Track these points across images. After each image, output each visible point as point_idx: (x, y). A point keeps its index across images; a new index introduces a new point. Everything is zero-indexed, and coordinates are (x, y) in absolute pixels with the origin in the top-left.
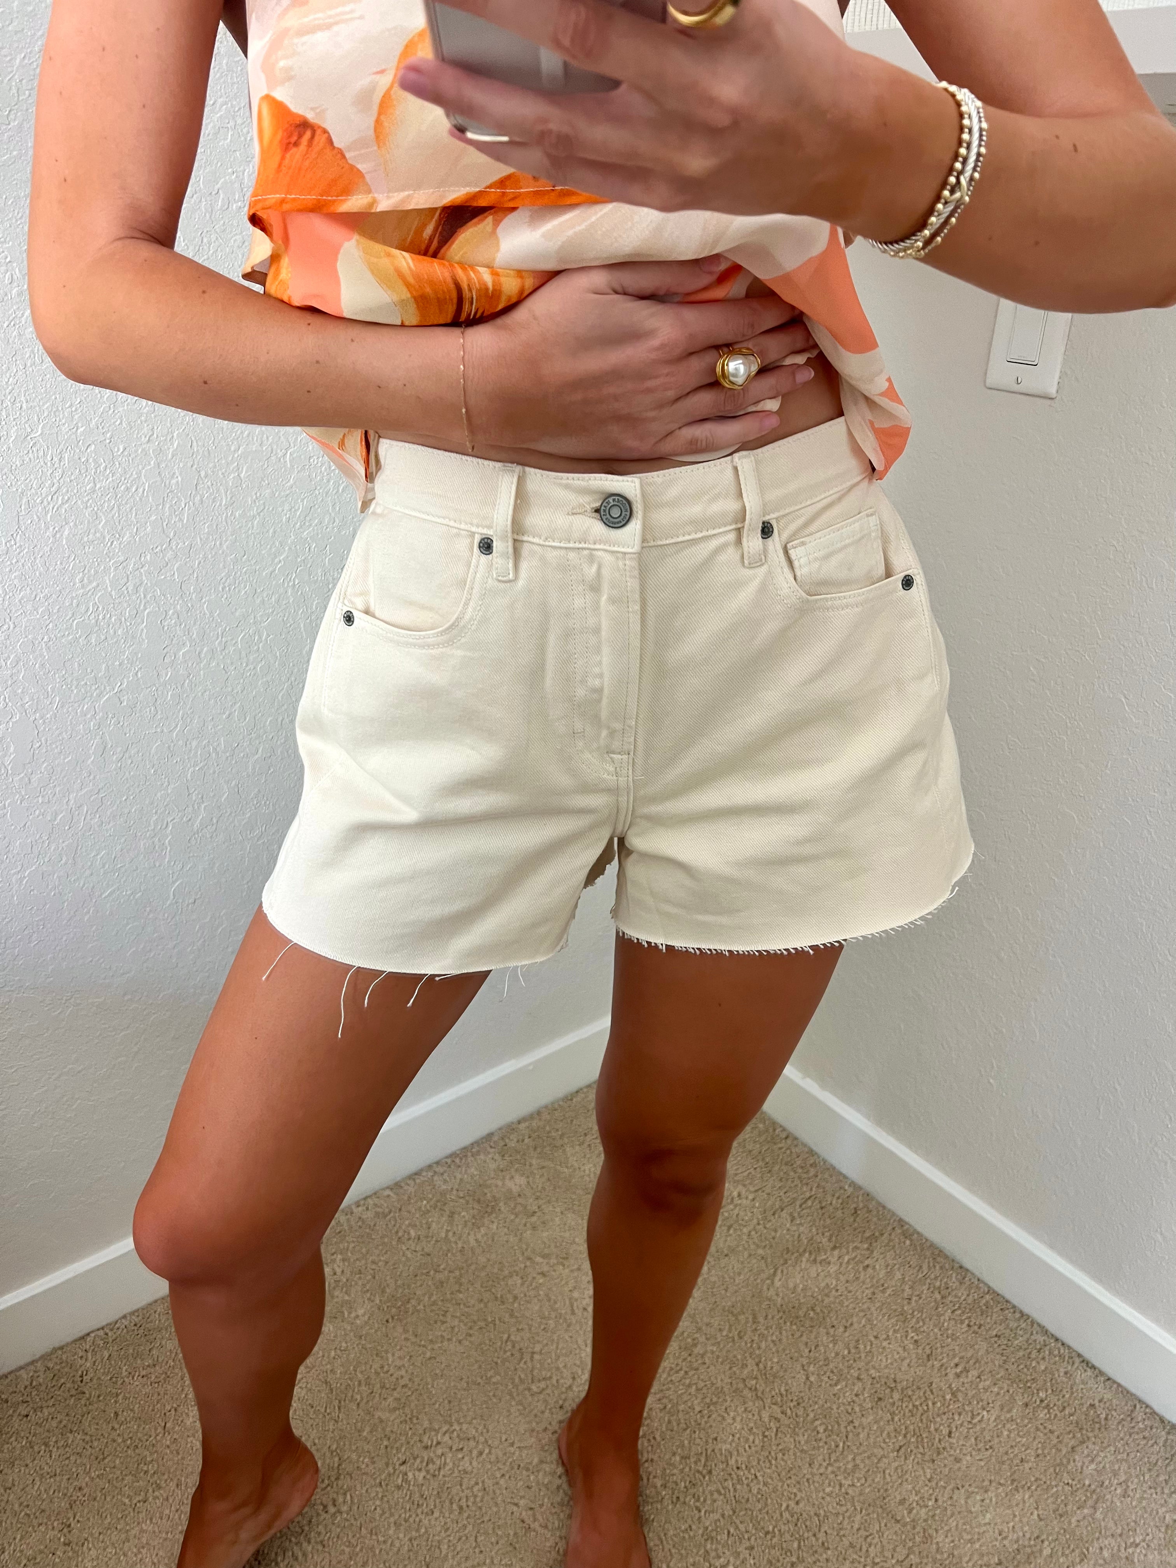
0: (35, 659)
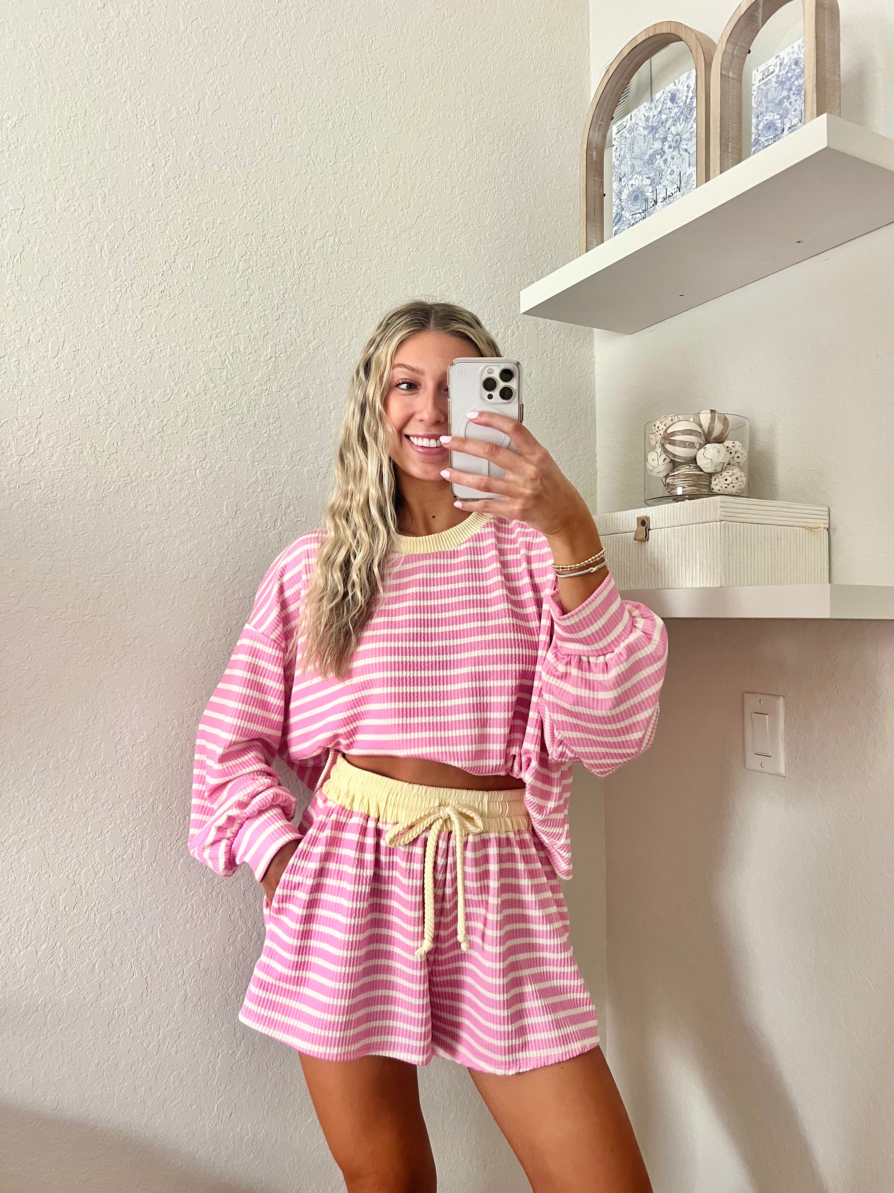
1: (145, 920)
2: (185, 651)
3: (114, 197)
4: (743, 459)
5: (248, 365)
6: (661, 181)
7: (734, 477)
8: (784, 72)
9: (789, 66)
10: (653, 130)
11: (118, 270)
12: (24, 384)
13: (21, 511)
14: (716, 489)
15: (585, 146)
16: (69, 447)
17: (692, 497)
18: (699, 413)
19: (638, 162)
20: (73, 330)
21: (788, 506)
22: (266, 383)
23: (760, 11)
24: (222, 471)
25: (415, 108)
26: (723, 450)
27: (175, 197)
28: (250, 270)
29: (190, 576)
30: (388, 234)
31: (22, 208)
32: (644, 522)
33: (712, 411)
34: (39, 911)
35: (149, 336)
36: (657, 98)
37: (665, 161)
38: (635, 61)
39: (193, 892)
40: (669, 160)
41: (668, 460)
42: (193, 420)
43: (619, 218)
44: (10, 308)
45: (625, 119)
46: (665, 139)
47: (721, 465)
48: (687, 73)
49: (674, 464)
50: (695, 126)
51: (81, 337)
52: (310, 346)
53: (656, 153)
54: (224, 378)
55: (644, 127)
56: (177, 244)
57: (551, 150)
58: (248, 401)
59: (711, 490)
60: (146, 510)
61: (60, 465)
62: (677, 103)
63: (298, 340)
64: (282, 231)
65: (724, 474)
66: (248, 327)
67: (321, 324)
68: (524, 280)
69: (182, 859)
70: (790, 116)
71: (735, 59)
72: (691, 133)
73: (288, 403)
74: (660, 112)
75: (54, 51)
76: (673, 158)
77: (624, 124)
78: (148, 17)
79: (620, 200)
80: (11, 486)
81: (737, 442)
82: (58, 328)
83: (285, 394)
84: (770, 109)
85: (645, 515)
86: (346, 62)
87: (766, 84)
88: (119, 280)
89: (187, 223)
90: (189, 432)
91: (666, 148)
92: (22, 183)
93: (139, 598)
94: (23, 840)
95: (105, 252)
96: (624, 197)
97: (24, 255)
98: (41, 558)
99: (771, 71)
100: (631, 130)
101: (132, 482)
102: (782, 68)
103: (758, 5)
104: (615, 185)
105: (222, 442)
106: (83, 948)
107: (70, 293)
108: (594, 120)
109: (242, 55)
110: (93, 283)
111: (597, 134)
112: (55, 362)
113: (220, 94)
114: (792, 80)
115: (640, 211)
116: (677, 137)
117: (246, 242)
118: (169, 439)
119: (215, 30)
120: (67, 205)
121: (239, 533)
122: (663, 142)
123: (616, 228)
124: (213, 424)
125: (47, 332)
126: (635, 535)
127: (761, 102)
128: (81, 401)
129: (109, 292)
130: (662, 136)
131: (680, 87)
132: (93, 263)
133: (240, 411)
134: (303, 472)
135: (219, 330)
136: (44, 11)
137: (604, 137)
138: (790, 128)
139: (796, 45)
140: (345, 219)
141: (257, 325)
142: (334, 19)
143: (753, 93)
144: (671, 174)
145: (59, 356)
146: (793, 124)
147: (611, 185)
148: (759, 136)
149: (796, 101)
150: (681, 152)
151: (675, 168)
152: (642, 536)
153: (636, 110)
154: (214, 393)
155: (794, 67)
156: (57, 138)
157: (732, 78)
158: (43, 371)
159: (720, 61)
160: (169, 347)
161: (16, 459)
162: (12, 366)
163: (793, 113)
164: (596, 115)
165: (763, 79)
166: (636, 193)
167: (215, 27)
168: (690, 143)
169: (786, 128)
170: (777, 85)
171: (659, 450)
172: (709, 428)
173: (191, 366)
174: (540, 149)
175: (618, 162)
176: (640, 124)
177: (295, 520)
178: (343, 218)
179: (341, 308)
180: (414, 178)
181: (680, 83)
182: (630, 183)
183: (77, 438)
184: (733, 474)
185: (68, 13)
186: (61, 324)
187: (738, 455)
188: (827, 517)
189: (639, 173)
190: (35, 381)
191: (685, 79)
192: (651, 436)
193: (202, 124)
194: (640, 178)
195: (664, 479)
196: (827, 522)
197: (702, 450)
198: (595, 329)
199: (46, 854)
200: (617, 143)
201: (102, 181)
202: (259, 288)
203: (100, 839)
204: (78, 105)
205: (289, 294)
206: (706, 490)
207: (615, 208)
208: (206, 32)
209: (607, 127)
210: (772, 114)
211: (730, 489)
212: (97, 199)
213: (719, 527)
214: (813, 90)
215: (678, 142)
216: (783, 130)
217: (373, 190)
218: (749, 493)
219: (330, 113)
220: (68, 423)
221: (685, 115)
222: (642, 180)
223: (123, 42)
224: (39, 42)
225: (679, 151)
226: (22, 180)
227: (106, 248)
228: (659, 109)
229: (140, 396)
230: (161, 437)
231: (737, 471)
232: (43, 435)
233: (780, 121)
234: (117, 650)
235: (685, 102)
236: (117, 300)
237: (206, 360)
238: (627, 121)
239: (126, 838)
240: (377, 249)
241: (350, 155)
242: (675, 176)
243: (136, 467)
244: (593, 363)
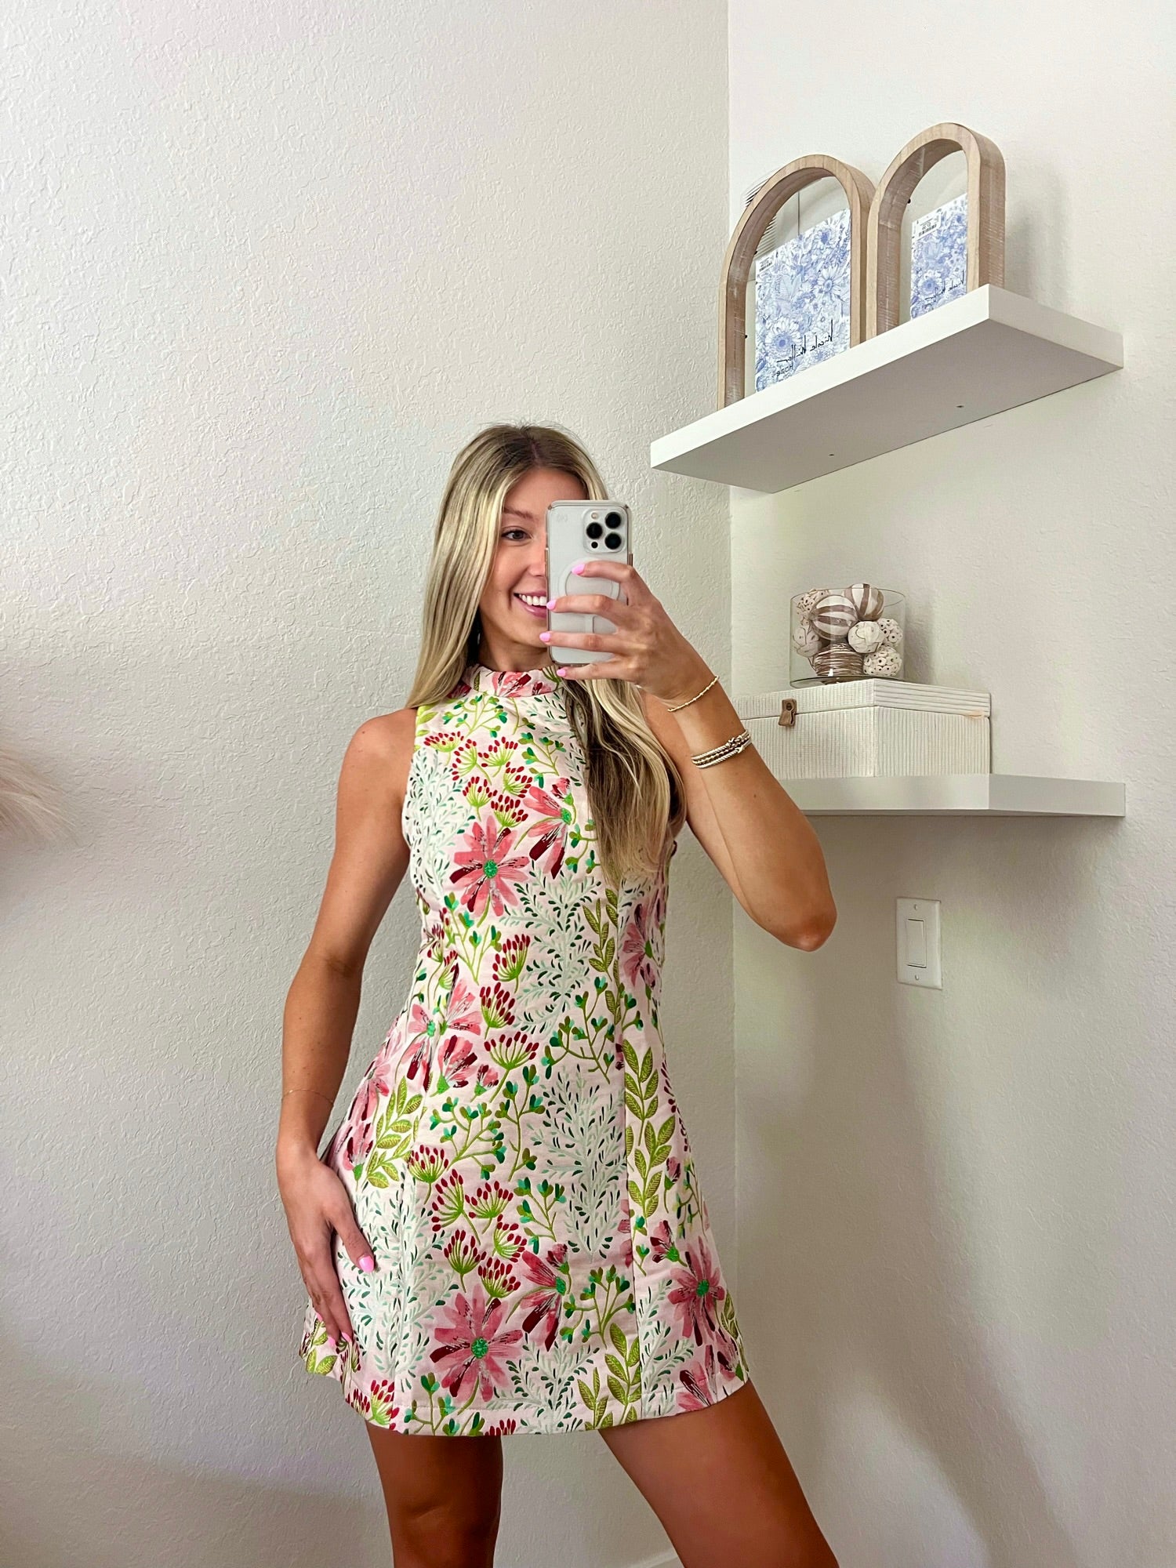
0: (223, 1173)
1: (215, 1152)
2: (267, 842)
3: (198, 323)
4: (899, 638)
5: (343, 517)
6: (811, 327)
7: (889, 658)
8: (946, 228)
9: (952, 222)
10: (801, 270)
11: (201, 407)
12: (95, 533)
13: (87, 677)
14: (869, 671)
15: (725, 282)
16: (143, 606)
17: (843, 679)
18: (851, 587)
19: (783, 304)
20: (150, 473)
21: (946, 691)
22: (363, 538)
23: (922, 160)
24: (312, 638)
25: (534, 231)
26: (878, 629)
27: (266, 325)
28: (348, 410)
29: (276, 756)
30: (501, 372)
31: (96, 335)
32: (789, 706)
33: (866, 586)
34: (96, 1139)
35: (234, 482)
36: (807, 235)
37: (816, 306)
38: (783, 193)
39: (271, 1121)
40: (820, 305)
41: (816, 638)
42: (281, 579)
43: (762, 364)
44: (80, 447)
45: (770, 255)
46: (815, 282)
47: (875, 645)
48: (841, 212)
49: (825, 642)
50: (849, 271)
51: (159, 481)
52: (413, 497)
53: (804, 296)
54: (317, 532)
55: (791, 266)
56: (267, 378)
57: (685, 281)
58: (342, 560)
59: (862, 671)
60: (226, 681)
61: (133, 626)
62: (828, 244)
63: (399, 490)
64: (384, 366)
65: (878, 654)
66: (345, 474)
67: (425, 473)
68: (653, 428)
69: (258, 1082)
70: (951, 276)
71: (893, 208)
72: (844, 278)
73: (387, 562)
74: (810, 252)
75: (135, 158)
76: (824, 304)
77: (770, 260)
78: (240, 121)
79: (764, 344)
80: (78, 649)
81: (892, 621)
82: (133, 471)
83: (384, 552)
84: (930, 265)
85: (790, 698)
86: (458, 178)
87: (926, 238)
88: (202, 418)
89: (279, 355)
90: (277, 591)
91: (816, 292)
92: (97, 306)
93: (217, 781)
94: (80, 1055)
95: (187, 385)
96: (768, 340)
97: (98, 388)
98: (108, 732)
99: (932, 225)
100: (777, 268)
101: (212, 647)
102: (944, 223)
103: (920, 154)
104: (758, 327)
105: (313, 604)
106: (146, 1183)
107: (148, 431)
108: (736, 254)
109: (343, 168)
110: (173, 420)
111: (738, 269)
112: (129, 509)
113: (318, 210)
114: (954, 238)
115: (787, 358)
116: (830, 281)
117: (344, 377)
118: (254, 599)
119: (313, 138)
120: (147, 333)
121: (330, 709)
122: (813, 285)
123: (759, 374)
124: (304, 584)
125: (122, 475)
126: (780, 719)
127: (921, 257)
128: (157, 554)
129: (191, 431)
130: (812, 279)
131: (832, 226)
132: (173, 399)
133: (334, 571)
134: (402, 641)
135: (311, 477)
136: (124, 112)
137: (747, 273)
138: (951, 289)
139: (959, 200)
140: (454, 354)
141: (354, 473)
142: (445, 129)
143: (913, 246)
144: (821, 321)
145: (134, 502)
146: (954, 284)
147: (754, 327)
148: (919, 293)
149: (958, 260)
150: (834, 298)
151: (826, 315)
152: (788, 721)
153: (783, 246)
154: (305, 549)
155: (956, 223)
156: (137, 255)
157: (890, 229)
158: (116, 519)
159: (878, 210)
160: (256, 494)
161: (83, 618)
162: (82, 513)
163: (955, 273)
164: (738, 249)
165: (923, 232)
166: (782, 338)
167: (314, 134)
168: (844, 290)
169: (947, 289)
170: (938, 241)
171: (807, 627)
172: (862, 603)
173: (280, 516)
174: (673, 279)
175: (762, 302)
176: (787, 262)
177: (394, 695)
178: (451, 354)
179: (448, 455)
180: (531, 308)
181: (833, 222)
182: (776, 326)
183: (152, 596)
184: (887, 656)
185: (150, 115)
186: (137, 466)
187: (893, 634)
188: (989, 705)
189: (786, 316)
190: (106, 530)
191: (838, 218)
192: (799, 610)
193: (297, 244)
194: (787, 324)
195: (811, 659)
196: (988, 709)
197: (854, 628)
198: (732, 487)
199: (106, 1072)
200: (761, 281)
201: (186, 306)
202: (358, 431)
203: (167, 1056)
204: (161, 219)
205: (390, 438)
206: (858, 672)
207: (758, 353)
208: (304, 140)
209: (751, 261)
210: (933, 272)
211: (884, 672)
212: (180, 326)
213: (872, 713)
214: (976, 254)
215: (830, 287)
216: (944, 290)
217: (486, 321)
218: (904, 677)
219: (439, 234)
220: (142, 578)
221: (839, 256)
222: (790, 325)
223: (212, 148)
224: (117, 147)
225: (831, 297)
226: (98, 303)
227: (188, 382)
228: (809, 248)
229: (223, 550)
230: (246, 597)
231: (891, 651)
232: (115, 592)
233: (940, 280)
234: (191, 840)
235: (838, 244)
236: (200, 440)
237: (297, 511)
238: (772, 258)
239: (195, 1056)
240: (489, 389)
241: (461, 282)
242: (827, 323)
243: (218, 629)
244: (729, 524)
